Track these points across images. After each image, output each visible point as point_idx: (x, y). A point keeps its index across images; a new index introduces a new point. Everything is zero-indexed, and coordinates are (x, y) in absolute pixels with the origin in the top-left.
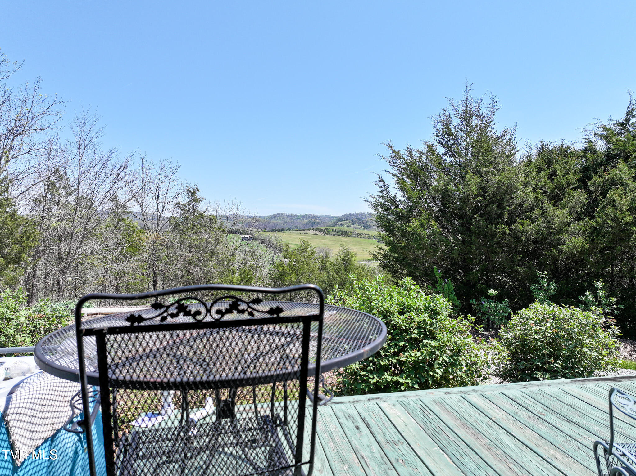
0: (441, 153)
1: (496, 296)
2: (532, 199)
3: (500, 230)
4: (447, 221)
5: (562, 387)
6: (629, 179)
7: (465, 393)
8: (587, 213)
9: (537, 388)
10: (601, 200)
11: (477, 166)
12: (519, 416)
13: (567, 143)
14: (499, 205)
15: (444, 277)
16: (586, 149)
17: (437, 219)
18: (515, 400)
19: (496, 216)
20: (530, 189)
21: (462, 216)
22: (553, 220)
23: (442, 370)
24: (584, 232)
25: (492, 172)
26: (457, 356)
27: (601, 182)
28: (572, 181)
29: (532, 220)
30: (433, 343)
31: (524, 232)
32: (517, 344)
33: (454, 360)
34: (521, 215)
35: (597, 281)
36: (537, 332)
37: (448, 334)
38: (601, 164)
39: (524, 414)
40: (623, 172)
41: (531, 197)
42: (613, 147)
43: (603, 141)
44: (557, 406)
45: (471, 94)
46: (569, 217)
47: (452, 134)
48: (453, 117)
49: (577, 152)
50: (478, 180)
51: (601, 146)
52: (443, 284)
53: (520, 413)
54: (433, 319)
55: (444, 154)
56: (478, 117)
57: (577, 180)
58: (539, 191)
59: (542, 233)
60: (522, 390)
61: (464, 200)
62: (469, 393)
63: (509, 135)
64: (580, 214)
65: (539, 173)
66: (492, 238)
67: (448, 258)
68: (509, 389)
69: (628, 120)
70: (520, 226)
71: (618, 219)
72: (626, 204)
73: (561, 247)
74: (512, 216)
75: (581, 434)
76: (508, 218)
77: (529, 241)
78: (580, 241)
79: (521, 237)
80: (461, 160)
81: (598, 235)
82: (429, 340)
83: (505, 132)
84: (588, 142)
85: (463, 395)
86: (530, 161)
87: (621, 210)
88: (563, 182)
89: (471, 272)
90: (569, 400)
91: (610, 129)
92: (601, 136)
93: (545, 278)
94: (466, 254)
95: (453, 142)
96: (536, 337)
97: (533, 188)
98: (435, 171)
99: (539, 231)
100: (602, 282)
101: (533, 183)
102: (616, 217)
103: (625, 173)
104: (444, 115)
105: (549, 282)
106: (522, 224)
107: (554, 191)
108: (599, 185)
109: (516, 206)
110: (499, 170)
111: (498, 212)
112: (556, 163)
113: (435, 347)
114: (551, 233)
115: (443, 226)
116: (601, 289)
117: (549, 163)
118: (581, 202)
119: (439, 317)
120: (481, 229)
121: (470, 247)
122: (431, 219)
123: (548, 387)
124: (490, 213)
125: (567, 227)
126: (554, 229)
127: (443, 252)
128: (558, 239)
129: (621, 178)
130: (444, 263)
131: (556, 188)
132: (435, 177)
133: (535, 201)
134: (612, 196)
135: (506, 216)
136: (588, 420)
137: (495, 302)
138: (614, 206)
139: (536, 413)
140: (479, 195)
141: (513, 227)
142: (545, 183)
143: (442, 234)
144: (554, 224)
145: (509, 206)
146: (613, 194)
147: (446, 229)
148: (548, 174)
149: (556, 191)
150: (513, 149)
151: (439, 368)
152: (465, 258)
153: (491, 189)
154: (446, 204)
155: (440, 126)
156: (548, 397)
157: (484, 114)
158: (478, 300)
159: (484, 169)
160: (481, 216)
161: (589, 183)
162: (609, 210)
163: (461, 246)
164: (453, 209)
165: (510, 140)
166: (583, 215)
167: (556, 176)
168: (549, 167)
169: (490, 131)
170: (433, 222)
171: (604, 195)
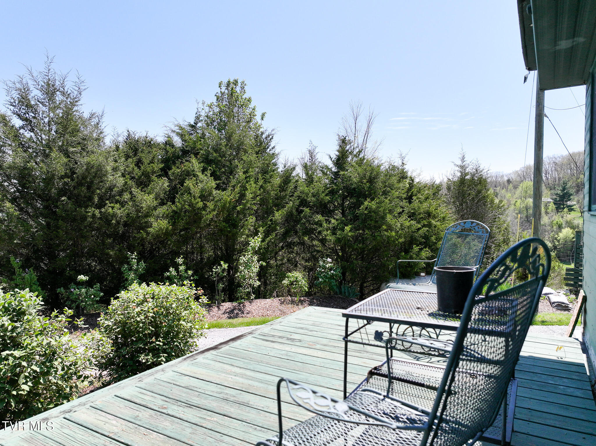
0: (17, 126)
1: (86, 282)
2: (121, 184)
3: (89, 214)
4: (27, 203)
5: (176, 369)
6: (199, 172)
7: (70, 411)
8: (168, 199)
9: (152, 378)
10: (180, 188)
11: (63, 145)
12: (140, 420)
13: (151, 135)
14: (89, 188)
15: (23, 267)
16: (166, 142)
17: (13, 200)
18: (132, 400)
19: (85, 199)
20: (120, 174)
21: (45, 197)
22: (141, 204)
23: (30, 384)
24: (167, 216)
25: (81, 153)
26: (51, 361)
27: (179, 172)
28: (156, 169)
29: (123, 204)
30: (17, 353)
31: (114, 215)
32: (118, 329)
33: (47, 367)
34: (111, 198)
35: (179, 258)
36: (139, 314)
37: (39, 337)
38: (178, 157)
39: (144, 415)
40: (195, 165)
41: (120, 181)
42: (187, 144)
43: (179, 137)
44: (176, 393)
45: (52, 66)
46: (155, 202)
47: (32, 107)
48: (32, 88)
49: (159, 144)
50: (65, 160)
51: (177, 141)
52: (23, 275)
53: (140, 415)
54: (16, 322)
55: (22, 127)
56: (63, 94)
57: (160, 169)
58: (127, 176)
59: (131, 217)
60: (138, 385)
61: (49, 180)
62: (74, 409)
63: (97, 119)
64: (164, 200)
65: (127, 160)
66: (82, 221)
67: (28, 245)
68: (123, 388)
69: (196, 123)
70: (110, 209)
71: (192, 204)
72: (198, 192)
73: (149, 229)
74: (102, 199)
75: (204, 417)
76: (98, 202)
77: (119, 224)
78: (164, 224)
79: (111, 221)
80: (43, 136)
81: (178, 218)
82: (10, 350)
83: (92, 115)
84: (167, 137)
85: (67, 416)
86: (117, 148)
87: (194, 197)
88: (148, 169)
89: (57, 259)
90: (185, 381)
91: (184, 128)
92: (178, 134)
93: (135, 258)
94: (51, 239)
95: (33, 115)
96: (138, 319)
97: (123, 174)
98: (10, 145)
99: (128, 214)
100: (182, 258)
101: (122, 168)
102: (191, 203)
103: (196, 166)
104: (21, 82)
105: (138, 263)
106: (113, 208)
107: (141, 177)
108: (178, 175)
109: (106, 189)
110: (88, 152)
111: (88, 194)
112: (141, 152)
113: (19, 358)
114: (139, 217)
115: (21, 210)
116: (181, 265)
117: (136, 151)
118: (164, 189)
119: (25, 318)
120: (70, 213)
121: (57, 231)
122: (5, 201)
123: (162, 373)
124: (79, 195)
125: (154, 211)
126: (142, 213)
127: (22, 238)
128: (146, 222)
129: (193, 171)
130: (24, 251)
131: (143, 174)
132: (10, 152)
133: (124, 186)
134: (188, 185)
135: (96, 200)
136: (206, 399)
137: (86, 288)
138: (190, 193)
139: (157, 409)
140: (66, 176)
141: (103, 210)
142: (133, 169)
143: (20, 218)
144: (142, 208)
145: (99, 189)
146: (189, 183)
147: (25, 212)
148: (135, 161)
149: (143, 177)
150: (101, 133)
151: (26, 383)
152: (50, 244)
153: (79, 171)
154: (25, 184)
155: (16, 95)
156: (165, 384)
157: (69, 92)
158: (67, 288)
159: (72, 149)
160: (69, 198)
161: (170, 173)
162: (186, 197)
163: (45, 230)
164: (34, 190)
165: (98, 124)
166: (165, 200)
167: (142, 164)
168: (135, 155)
169: (77, 111)
170: (8, 204)
171: (182, 183)
